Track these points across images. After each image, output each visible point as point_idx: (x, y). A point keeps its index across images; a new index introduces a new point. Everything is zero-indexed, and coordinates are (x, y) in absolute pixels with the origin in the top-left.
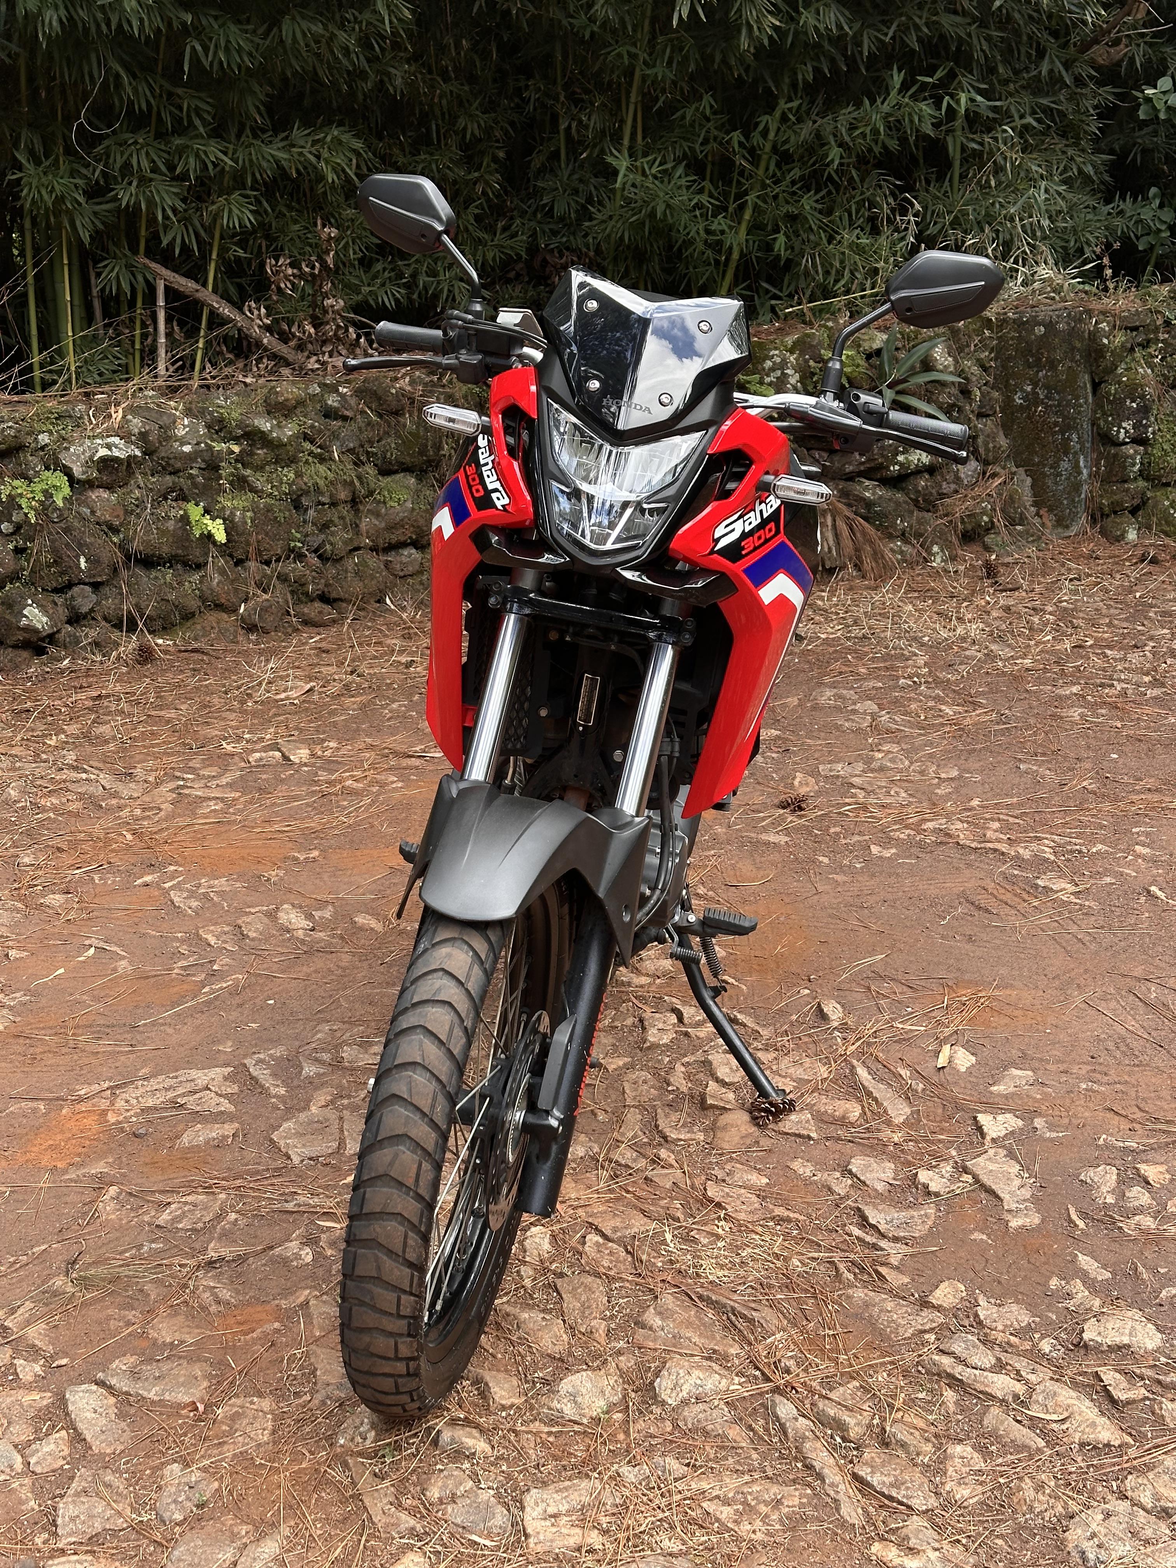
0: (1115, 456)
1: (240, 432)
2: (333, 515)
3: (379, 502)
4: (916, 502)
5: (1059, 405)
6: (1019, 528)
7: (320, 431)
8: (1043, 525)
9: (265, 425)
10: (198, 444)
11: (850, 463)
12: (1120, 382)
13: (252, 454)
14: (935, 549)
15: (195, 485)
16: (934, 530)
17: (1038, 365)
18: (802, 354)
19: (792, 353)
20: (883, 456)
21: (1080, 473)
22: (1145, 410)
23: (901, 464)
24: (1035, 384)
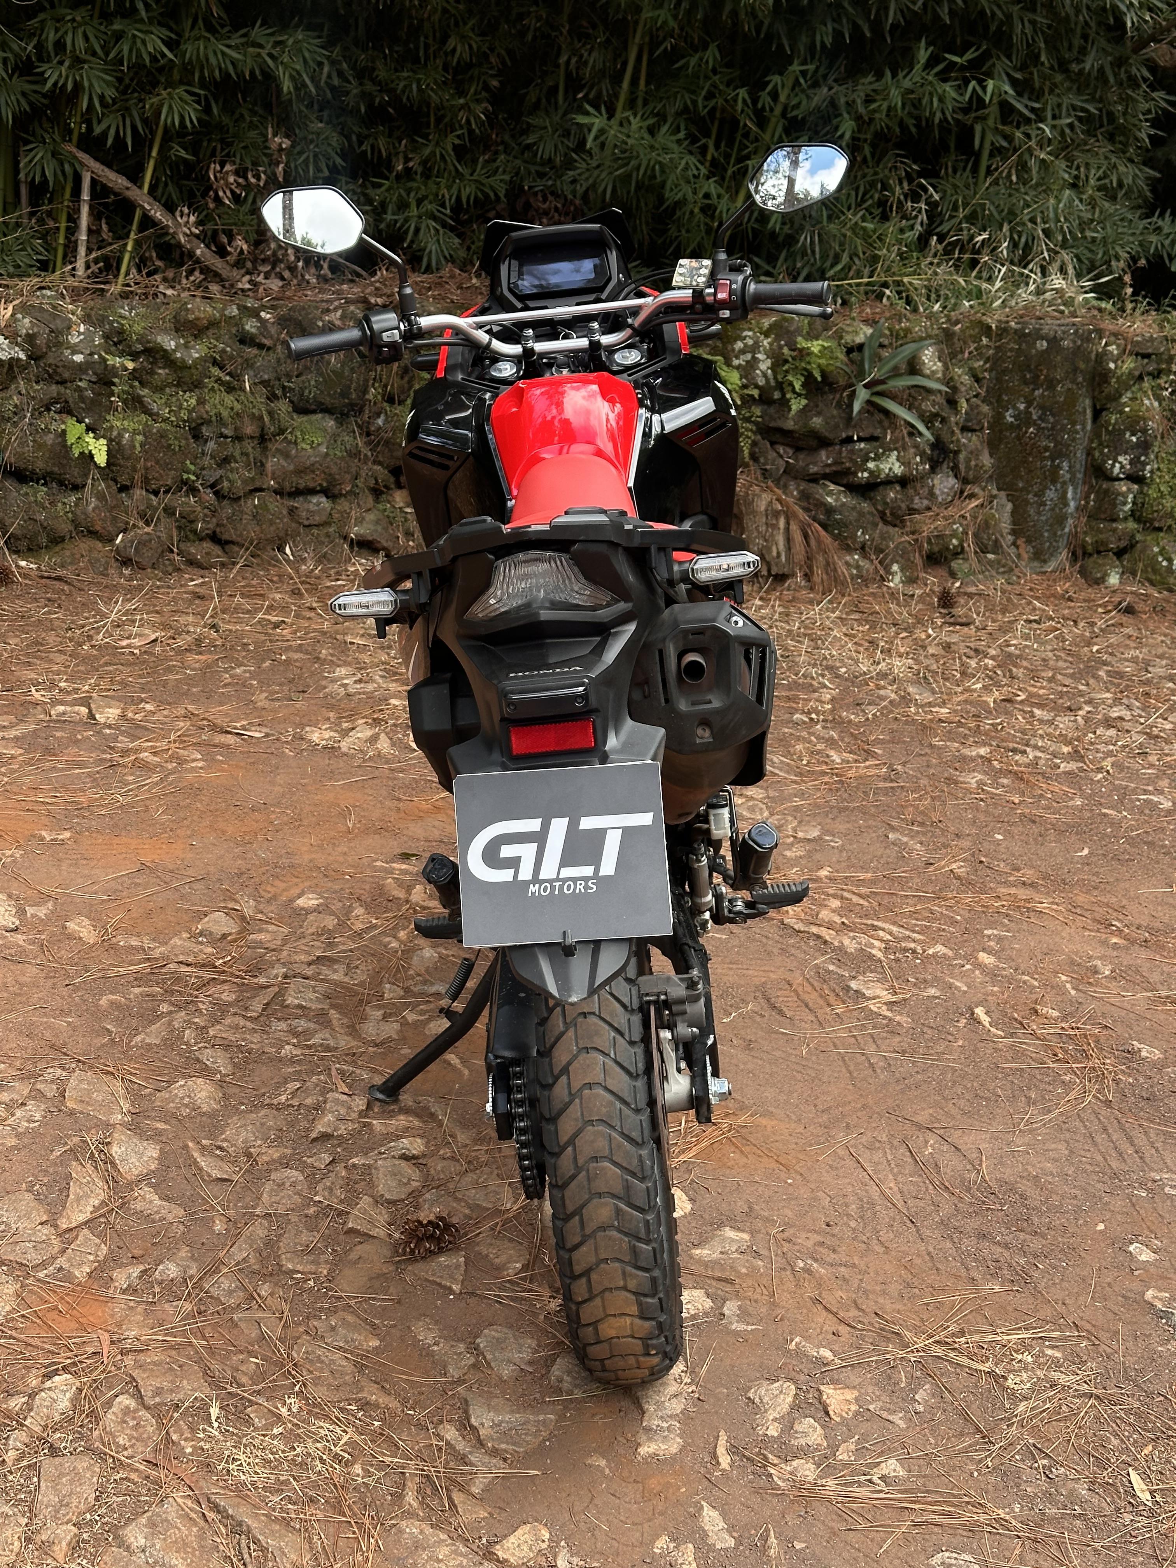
0: (1107, 492)
1: (140, 347)
2: (235, 450)
3: (290, 442)
4: (882, 515)
5: (1053, 428)
6: (990, 556)
7: (231, 357)
8: (1019, 556)
9: (169, 343)
10: (91, 354)
11: (815, 464)
12: (1122, 412)
13: (152, 373)
14: (895, 567)
15: (82, 399)
16: (897, 547)
17: (1035, 382)
18: (778, 338)
19: (767, 336)
20: (851, 460)
21: (1066, 505)
22: (1145, 446)
23: (871, 472)
24: (1029, 403)
